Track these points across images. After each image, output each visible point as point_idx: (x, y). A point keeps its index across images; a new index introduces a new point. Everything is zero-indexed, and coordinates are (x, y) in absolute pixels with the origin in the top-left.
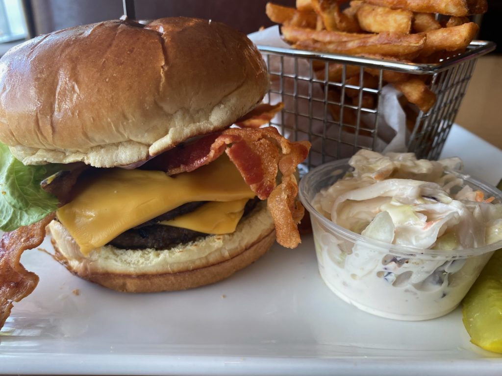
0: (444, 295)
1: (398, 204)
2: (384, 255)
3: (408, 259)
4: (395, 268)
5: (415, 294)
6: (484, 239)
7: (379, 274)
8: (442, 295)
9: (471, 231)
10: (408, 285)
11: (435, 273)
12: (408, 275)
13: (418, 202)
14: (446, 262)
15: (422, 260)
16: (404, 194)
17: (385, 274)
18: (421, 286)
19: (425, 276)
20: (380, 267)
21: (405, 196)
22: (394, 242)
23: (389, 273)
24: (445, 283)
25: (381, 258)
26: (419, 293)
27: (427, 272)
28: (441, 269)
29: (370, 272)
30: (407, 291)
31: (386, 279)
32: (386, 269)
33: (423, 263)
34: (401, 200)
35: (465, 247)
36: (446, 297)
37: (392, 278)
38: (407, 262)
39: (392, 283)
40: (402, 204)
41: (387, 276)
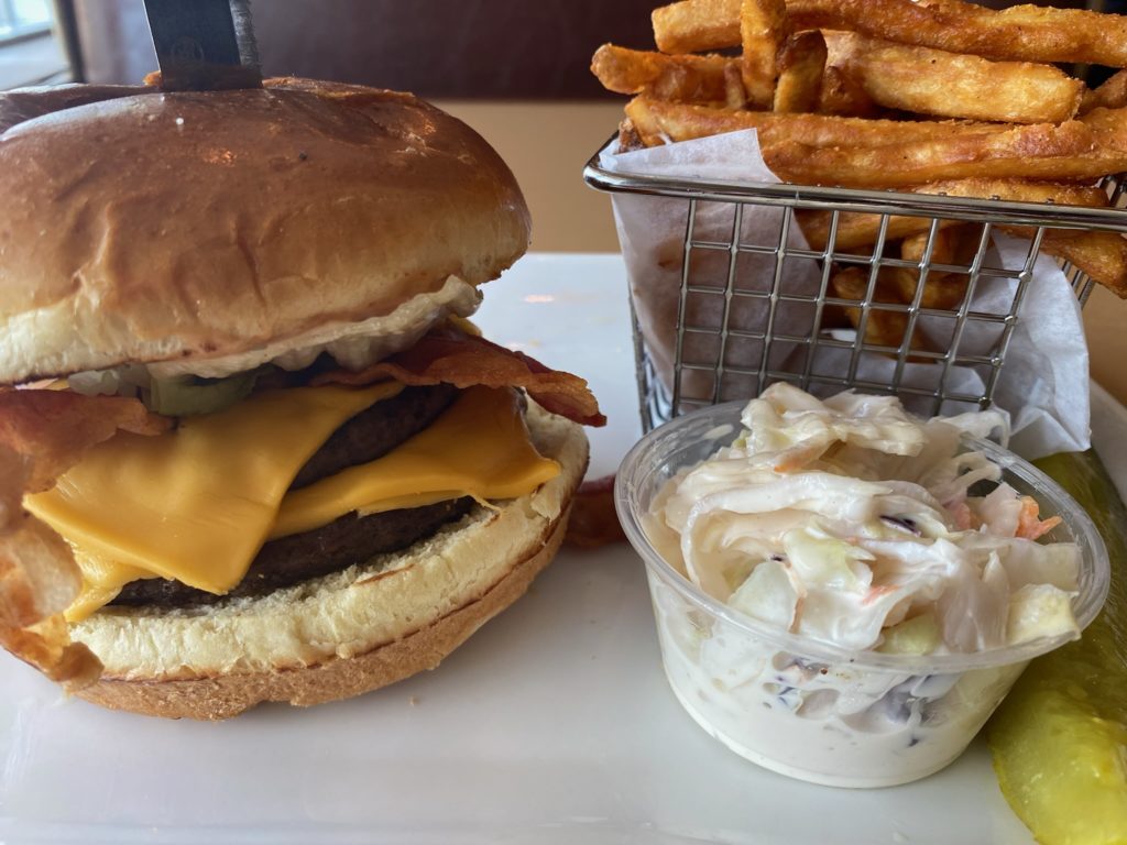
0: (914, 742)
1: (820, 535)
2: (776, 652)
3: (826, 666)
4: (800, 680)
5: (848, 736)
6: (1004, 630)
7: (768, 686)
8: (909, 741)
9: (970, 614)
10: (829, 716)
11: (890, 694)
12: (831, 696)
13: (868, 533)
14: (911, 679)
15: (857, 671)
16: (836, 511)
17: (783, 689)
18: (862, 720)
19: (868, 702)
20: (769, 674)
21: (839, 516)
22: (795, 629)
23: (789, 689)
24: (915, 718)
25: (769, 656)
26: (856, 735)
27: (870, 695)
28: (904, 689)
29: (750, 681)
30: (828, 728)
31: (783, 699)
32: (781, 679)
33: (860, 677)
34: (829, 526)
35: (953, 648)
36: (916, 746)
37: (794, 699)
38: (824, 672)
39: (796, 709)
40: (828, 537)
41: (784, 692)
